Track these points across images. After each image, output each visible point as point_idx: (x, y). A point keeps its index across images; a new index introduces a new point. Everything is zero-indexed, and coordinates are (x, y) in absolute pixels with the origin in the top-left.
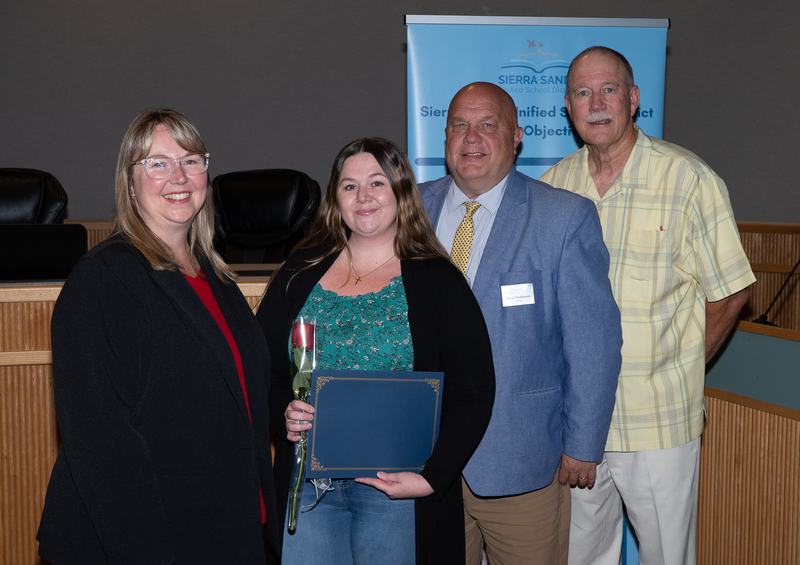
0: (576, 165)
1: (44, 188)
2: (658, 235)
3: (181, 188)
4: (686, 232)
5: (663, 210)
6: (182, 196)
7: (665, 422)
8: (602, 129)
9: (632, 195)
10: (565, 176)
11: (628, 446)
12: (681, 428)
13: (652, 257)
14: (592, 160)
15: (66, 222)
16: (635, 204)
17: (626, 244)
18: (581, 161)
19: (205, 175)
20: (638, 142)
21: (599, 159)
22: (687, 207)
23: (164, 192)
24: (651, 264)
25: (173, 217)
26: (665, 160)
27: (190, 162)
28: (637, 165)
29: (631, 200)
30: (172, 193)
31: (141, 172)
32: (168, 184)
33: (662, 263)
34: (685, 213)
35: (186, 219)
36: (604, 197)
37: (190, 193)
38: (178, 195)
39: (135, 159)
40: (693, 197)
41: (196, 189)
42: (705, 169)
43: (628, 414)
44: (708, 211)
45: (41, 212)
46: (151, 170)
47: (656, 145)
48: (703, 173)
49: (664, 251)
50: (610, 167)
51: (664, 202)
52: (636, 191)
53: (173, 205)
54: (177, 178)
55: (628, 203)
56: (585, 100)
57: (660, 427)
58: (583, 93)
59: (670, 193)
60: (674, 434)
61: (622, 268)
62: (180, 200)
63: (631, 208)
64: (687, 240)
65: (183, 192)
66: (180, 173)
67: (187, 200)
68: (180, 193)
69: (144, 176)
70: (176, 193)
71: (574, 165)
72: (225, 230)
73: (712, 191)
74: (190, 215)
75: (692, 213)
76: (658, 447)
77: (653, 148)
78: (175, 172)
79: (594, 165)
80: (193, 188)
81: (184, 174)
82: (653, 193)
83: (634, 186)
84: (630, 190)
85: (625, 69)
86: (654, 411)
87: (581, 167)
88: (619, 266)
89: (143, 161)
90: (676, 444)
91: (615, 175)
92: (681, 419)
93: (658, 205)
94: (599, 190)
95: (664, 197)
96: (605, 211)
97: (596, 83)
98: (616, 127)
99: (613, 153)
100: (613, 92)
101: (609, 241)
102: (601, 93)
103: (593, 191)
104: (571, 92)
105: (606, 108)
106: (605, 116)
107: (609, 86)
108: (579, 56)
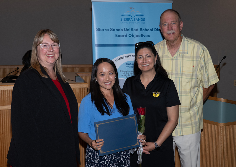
3: (51, 53)
6: (52, 55)
8: (172, 36)
10: (159, 50)
16: (184, 59)
19: (59, 49)
23: (47, 54)
24: (191, 78)
25: (49, 62)
27: (54, 45)
29: (183, 57)
31: (40, 48)
32: (48, 51)
37: (54, 54)
39: (38, 44)
40: (202, 56)
46: (43, 47)
49: (195, 73)
50: (175, 47)
52: (184, 55)
53: (49, 58)
55: (182, 59)
56: (166, 27)
59: (195, 55)
61: (182, 79)
66: (51, 48)
67: (53, 57)
71: (161, 46)
74: (54, 61)
77: (188, 41)
81: (53, 49)
82: (189, 55)
85: (178, 16)
91: (177, 49)
96: (174, 61)
97: (169, 21)
98: (176, 35)
99: (175, 43)
100: (175, 24)
101: (176, 70)
102: (171, 24)
103: (170, 55)
104: (161, 24)
105: (173, 29)
106: (172, 32)
107: (174, 22)
108: (163, 12)
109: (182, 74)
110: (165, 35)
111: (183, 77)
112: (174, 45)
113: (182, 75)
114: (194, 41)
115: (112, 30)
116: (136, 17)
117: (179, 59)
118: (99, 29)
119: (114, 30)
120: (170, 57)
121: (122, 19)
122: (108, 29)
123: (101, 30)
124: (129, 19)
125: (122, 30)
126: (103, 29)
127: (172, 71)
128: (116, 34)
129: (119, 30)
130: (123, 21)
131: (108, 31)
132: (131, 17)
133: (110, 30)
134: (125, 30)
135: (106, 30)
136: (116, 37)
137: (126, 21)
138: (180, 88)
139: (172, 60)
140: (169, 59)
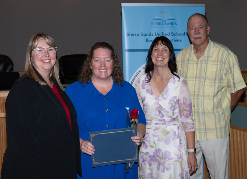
0: (190, 50)
1: (6, 61)
2: (216, 73)
3: (47, 58)
4: (225, 72)
5: (217, 65)
6: (48, 61)
7: (218, 130)
8: (198, 40)
9: (208, 60)
10: (186, 54)
11: (207, 138)
12: (223, 132)
13: (214, 79)
14: (195, 49)
15: (13, 71)
16: (208, 63)
17: (206, 75)
18: (191, 49)
19: (56, 54)
20: (209, 43)
21: (197, 49)
22: (225, 64)
23: (42, 59)
24: (214, 82)
25: (44, 68)
26: (218, 49)
27: (50, 50)
28: (209, 51)
29: (207, 61)
30: (44, 60)
31: (34, 53)
32: (43, 57)
33: (217, 81)
34: (224, 66)
35: (49, 68)
36: (199, 60)
37: (50, 60)
38: (46, 61)
39: (32, 48)
40: (227, 61)
41: (52, 59)
42: (230, 52)
43: (207, 128)
44: (231, 65)
45: (5, 68)
46: (38, 52)
47: (215, 44)
48: (230, 53)
49: (218, 77)
50: (201, 51)
51: (217, 62)
52: (209, 59)
53: (45, 64)
54: (46, 55)
55: (206, 62)
56: (193, 31)
57: (217, 132)
58: (193, 29)
59: (219, 59)
60: (221, 134)
61: (204, 83)
62: (47, 62)
63: (207, 64)
64: (225, 74)
65: (48, 60)
66: (47, 53)
67: (49, 62)
68: (47, 60)
69: (35, 54)
70: (46, 60)
71: (189, 50)
72: (64, 74)
73: (232, 59)
74: (50, 67)
75: (227, 66)
76: (216, 138)
77: (214, 45)
78: (45, 53)
79: (195, 50)
80: (51, 59)
81: (48, 54)
82: (214, 59)
83: (208, 57)
84: (207, 58)
85: (206, 21)
86: (215, 127)
87: (191, 51)
88: (204, 82)
89: (35, 49)
90: (221, 137)
91: (202, 54)
92: (223, 129)
93: (216, 63)
94: (197, 58)
95: (218, 61)
96: (199, 65)
97: (196, 25)
98: (203, 39)
99: (202, 47)
100: (202, 28)
101: (200, 74)
102: (198, 29)
103: (195, 59)
104: (189, 28)
105: (200, 33)
106: (199, 36)
107: (201, 26)
108: (191, 16)
109: (205, 77)
110: (192, 39)
111: (206, 81)
112: (201, 49)
113: (205, 79)
114: (220, 45)
115: (142, 34)
116: (167, 22)
117: (203, 62)
118: (129, 34)
119: (145, 35)
120: (195, 61)
121: (153, 23)
122: (139, 34)
123: (132, 35)
124: (160, 24)
125: (153, 35)
126: (134, 34)
127: (196, 74)
128: (146, 39)
129: (150, 35)
130: (153, 26)
131: (139, 35)
132: (162, 22)
133: (140, 34)
134: (156, 34)
135: (136, 35)
136: (147, 41)
137: (156, 26)
138: (203, 92)
139: (197, 64)
140: (194, 62)
